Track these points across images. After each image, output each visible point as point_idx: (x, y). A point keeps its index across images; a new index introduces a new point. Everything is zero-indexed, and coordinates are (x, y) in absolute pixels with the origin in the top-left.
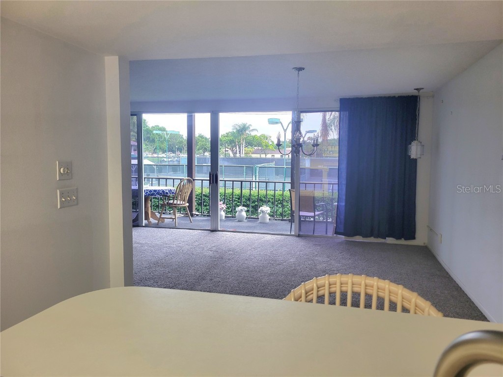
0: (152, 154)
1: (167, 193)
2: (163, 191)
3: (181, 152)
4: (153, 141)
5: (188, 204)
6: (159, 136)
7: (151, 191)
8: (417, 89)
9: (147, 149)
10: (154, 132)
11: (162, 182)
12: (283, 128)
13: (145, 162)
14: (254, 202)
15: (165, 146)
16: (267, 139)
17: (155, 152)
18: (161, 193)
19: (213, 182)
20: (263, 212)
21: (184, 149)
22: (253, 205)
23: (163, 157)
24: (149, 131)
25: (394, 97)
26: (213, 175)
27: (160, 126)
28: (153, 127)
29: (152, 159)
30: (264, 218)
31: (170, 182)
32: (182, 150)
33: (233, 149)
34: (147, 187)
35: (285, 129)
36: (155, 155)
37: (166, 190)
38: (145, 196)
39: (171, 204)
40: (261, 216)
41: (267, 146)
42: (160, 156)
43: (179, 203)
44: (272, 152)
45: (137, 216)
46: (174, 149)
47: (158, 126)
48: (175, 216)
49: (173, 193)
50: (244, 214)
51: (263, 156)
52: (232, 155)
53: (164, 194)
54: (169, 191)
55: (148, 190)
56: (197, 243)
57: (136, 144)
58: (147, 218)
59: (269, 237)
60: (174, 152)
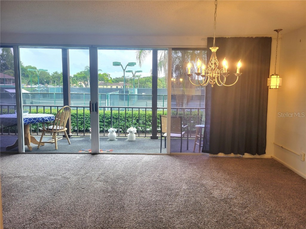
0: (27, 85)
1: (47, 120)
2: (43, 119)
3: (48, 84)
4: (28, 76)
5: (66, 129)
6: (32, 72)
7: (30, 119)
8: (276, 31)
9: (23, 82)
10: (28, 70)
11: (41, 109)
12: (123, 69)
13: (23, 91)
14: (108, 119)
15: (36, 79)
16: (107, 76)
17: (28, 84)
18: (41, 121)
19: (93, 110)
20: (131, 132)
21: (50, 82)
22: (107, 121)
23: (35, 88)
24: (24, 70)
25: (252, 37)
26: (93, 104)
27: (32, 66)
28: (27, 67)
29: (27, 89)
30: (131, 137)
31: (47, 109)
32: (49, 83)
33: (85, 82)
34: (26, 115)
35: (124, 69)
36: (29, 86)
37: (46, 118)
38: (24, 124)
39: (51, 130)
40: (129, 136)
41: (108, 81)
42: (33, 87)
43: (58, 128)
44: (111, 84)
45: (17, 142)
46: (43, 82)
47: (31, 66)
48: (55, 140)
49: (52, 120)
50: (115, 134)
51: (105, 87)
52: (84, 86)
53: (43, 121)
54: (48, 118)
55: (27, 118)
56: (83, 172)
57: (14, 78)
58: (27, 143)
59: (146, 158)
60: (43, 84)
